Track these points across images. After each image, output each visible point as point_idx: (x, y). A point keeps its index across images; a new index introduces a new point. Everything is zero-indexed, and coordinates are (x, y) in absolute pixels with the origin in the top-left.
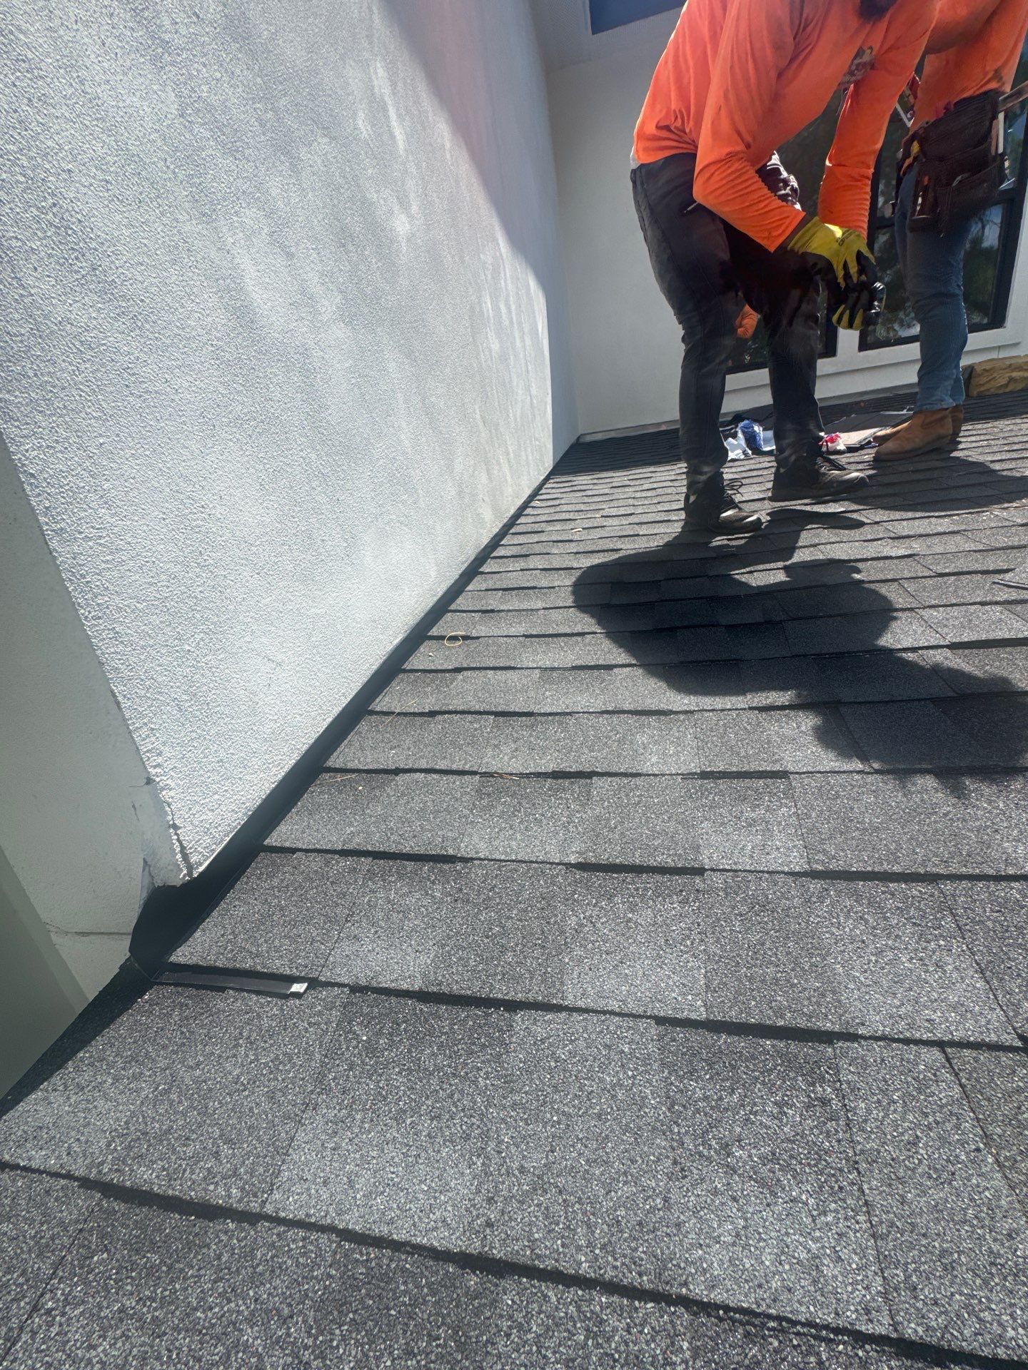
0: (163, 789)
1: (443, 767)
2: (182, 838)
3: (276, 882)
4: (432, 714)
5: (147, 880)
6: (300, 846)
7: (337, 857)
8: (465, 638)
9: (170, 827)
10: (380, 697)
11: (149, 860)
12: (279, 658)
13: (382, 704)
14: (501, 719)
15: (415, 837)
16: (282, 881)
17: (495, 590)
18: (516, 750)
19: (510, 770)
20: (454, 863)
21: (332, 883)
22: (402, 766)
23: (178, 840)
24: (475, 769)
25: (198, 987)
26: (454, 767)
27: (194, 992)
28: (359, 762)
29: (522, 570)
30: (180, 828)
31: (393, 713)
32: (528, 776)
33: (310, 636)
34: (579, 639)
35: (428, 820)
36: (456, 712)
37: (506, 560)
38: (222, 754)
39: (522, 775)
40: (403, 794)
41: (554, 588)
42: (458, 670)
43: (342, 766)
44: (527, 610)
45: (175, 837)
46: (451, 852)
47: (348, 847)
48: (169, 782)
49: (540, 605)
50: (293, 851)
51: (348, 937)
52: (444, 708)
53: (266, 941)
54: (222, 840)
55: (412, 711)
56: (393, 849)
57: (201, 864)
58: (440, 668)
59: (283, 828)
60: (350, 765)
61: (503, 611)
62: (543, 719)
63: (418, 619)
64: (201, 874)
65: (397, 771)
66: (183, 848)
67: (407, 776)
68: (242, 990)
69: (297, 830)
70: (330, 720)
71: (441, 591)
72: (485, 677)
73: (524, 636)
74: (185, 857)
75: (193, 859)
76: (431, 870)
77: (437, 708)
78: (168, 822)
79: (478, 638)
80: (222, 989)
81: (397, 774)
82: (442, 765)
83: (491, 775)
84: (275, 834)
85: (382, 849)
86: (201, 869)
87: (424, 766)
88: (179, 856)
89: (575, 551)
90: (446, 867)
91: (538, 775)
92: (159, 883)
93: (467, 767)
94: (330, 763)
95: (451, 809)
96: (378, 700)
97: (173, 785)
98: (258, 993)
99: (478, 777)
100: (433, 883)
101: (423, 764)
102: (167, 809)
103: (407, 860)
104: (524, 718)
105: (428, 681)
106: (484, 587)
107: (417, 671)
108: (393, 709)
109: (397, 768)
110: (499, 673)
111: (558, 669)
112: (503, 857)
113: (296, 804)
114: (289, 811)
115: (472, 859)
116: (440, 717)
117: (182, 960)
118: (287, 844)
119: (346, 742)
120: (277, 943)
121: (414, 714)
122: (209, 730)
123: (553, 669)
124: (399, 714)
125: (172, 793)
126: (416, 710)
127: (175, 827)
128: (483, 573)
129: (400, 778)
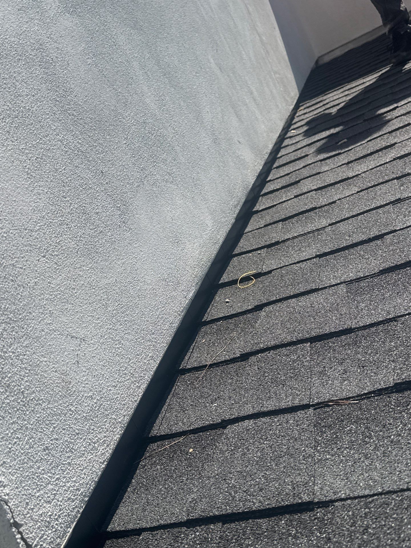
1: (270, 408)
2: (26, 536)
4: (245, 357)
6: (144, 525)
7: (184, 529)
8: (257, 276)
9: (11, 525)
10: (189, 354)
12: (82, 333)
13: (192, 360)
14: (318, 344)
15: (261, 490)
17: (274, 223)
18: (345, 372)
19: (344, 395)
20: (312, 510)
22: (227, 418)
23: (22, 538)
24: (305, 402)
26: (283, 405)
28: (184, 424)
29: (296, 197)
30: (21, 525)
31: (205, 366)
32: (367, 396)
33: (106, 306)
34: (379, 242)
35: (270, 469)
36: (268, 349)
37: (277, 193)
38: (47, 442)
39: (361, 397)
40: (236, 447)
41: (334, 202)
42: (259, 308)
43: (167, 431)
44: (313, 231)
45: (19, 536)
46: (306, 498)
47: (195, 515)
49: (324, 222)
50: (138, 532)
52: (256, 348)
54: (65, 533)
55: (223, 359)
56: (241, 508)
58: (240, 311)
59: (122, 510)
60: (175, 429)
61: (288, 239)
62: (365, 332)
63: (205, 269)
65: (224, 424)
67: (235, 427)
69: (137, 509)
70: (144, 386)
71: (221, 237)
72: (288, 307)
73: (317, 256)
76: (290, 523)
77: (248, 350)
78: (9, 520)
79: (270, 272)
81: (224, 427)
82: (270, 405)
83: (324, 405)
84: (116, 518)
85: (229, 511)
87: (251, 412)
89: (346, 161)
90: (306, 516)
91: (379, 392)
93: (297, 402)
94: (154, 432)
95: (292, 451)
96: (186, 358)
99: (311, 410)
100: (295, 537)
101: (249, 410)
102: (6, 507)
103: (260, 518)
104: (343, 337)
105: (232, 326)
106: (262, 223)
107: (218, 320)
108: (204, 363)
109: (223, 421)
110: (302, 298)
111: (365, 277)
112: (367, 492)
113: (130, 482)
114: (125, 491)
115: (332, 501)
116: (253, 359)
118: (131, 526)
119: (165, 407)
121: (226, 362)
123: (359, 280)
124: (211, 366)
125: (7, 490)
126: (227, 358)
127: (17, 525)
128: (257, 212)
129: (229, 430)
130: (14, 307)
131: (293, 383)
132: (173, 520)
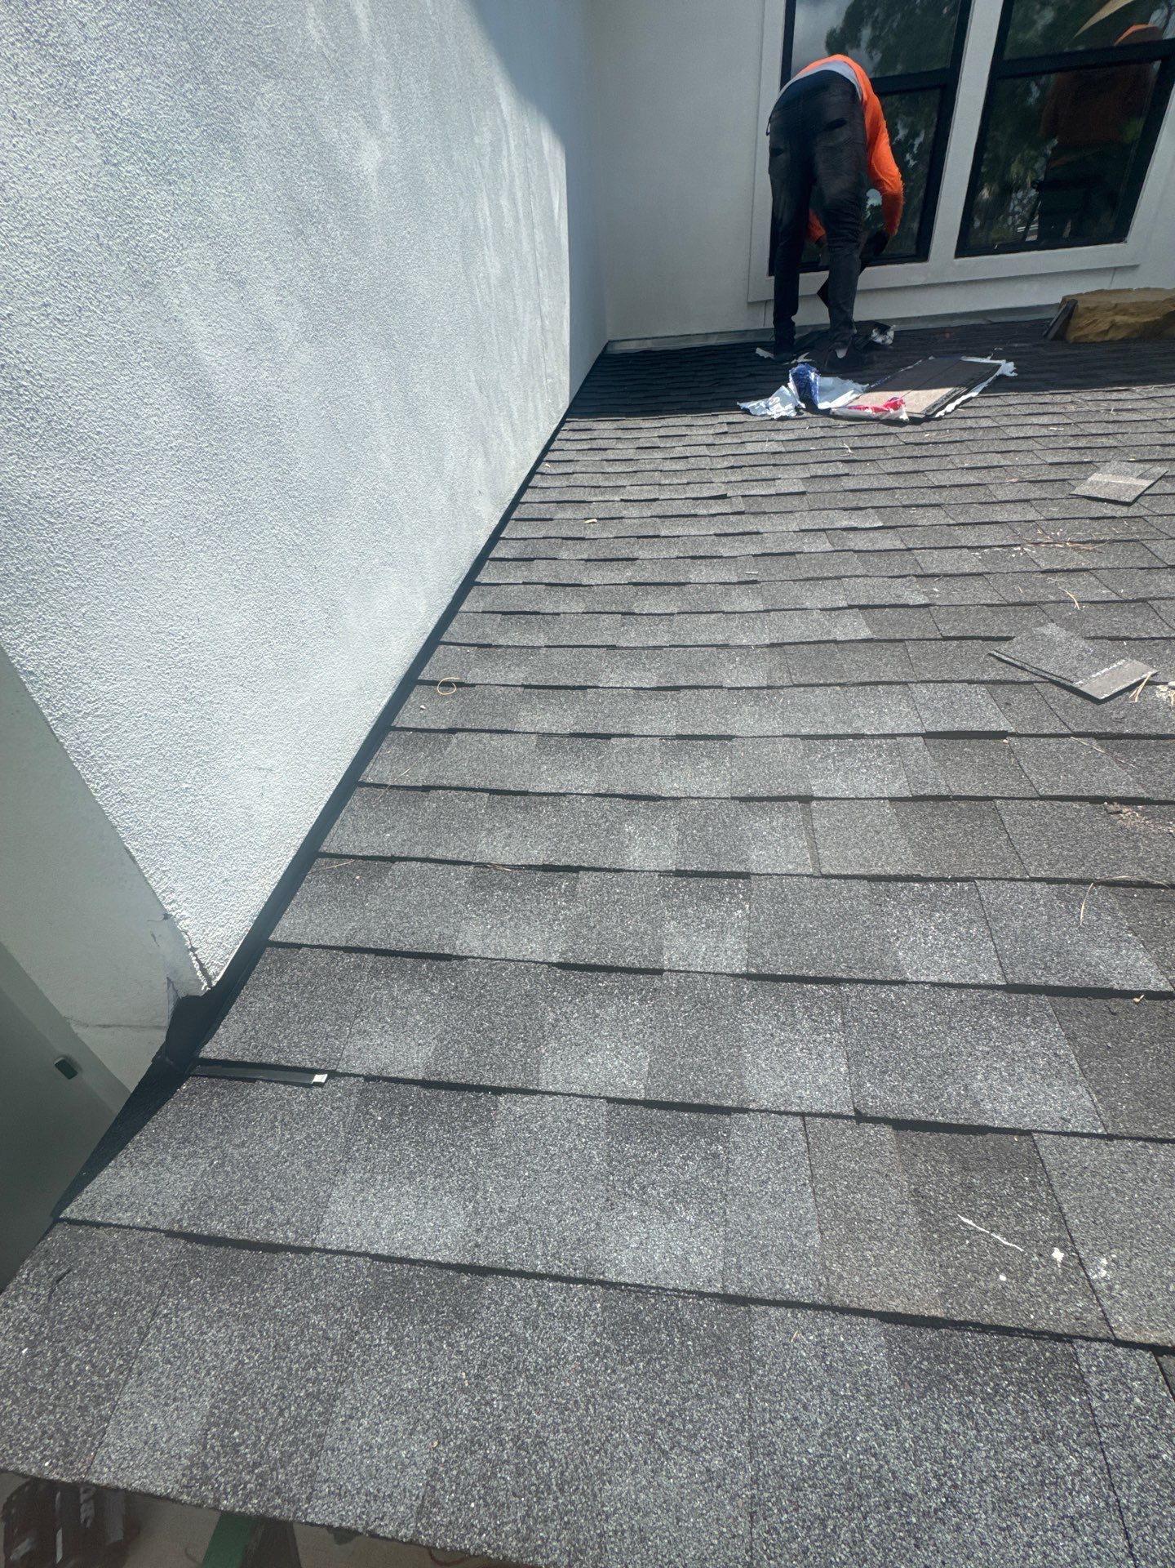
0: (179, 920)
1: (438, 856)
2: (199, 958)
3: (286, 979)
4: (426, 789)
5: (172, 995)
6: (305, 941)
7: (341, 953)
8: (460, 685)
9: (189, 950)
10: (371, 764)
11: (171, 978)
13: (370, 773)
14: (497, 798)
15: (413, 934)
16: (292, 977)
17: (493, 612)
18: (510, 835)
19: (501, 861)
20: (450, 960)
21: (339, 979)
22: (398, 854)
23: (197, 960)
24: (469, 859)
25: (230, 1079)
26: (449, 856)
27: (226, 1083)
28: (354, 847)
29: (524, 583)
30: (197, 949)
31: (386, 786)
32: (519, 867)
34: (580, 693)
35: (425, 915)
36: (451, 788)
37: (507, 564)
38: (226, 874)
39: (514, 867)
40: (400, 885)
41: (558, 614)
42: (452, 731)
43: (338, 851)
44: (528, 647)
45: (194, 958)
46: (447, 951)
47: (351, 944)
48: (184, 913)
49: (542, 640)
50: (300, 946)
51: (359, 1032)
52: (439, 783)
53: (285, 1037)
54: (233, 949)
55: (405, 783)
56: (394, 946)
57: (218, 974)
58: (433, 727)
59: (285, 922)
60: (345, 851)
61: (501, 646)
62: (537, 799)
63: (407, 667)
64: (219, 982)
65: (393, 859)
66: (201, 965)
67: (403, 865)
68: (271, 1081)
69: (300, 924)
70: (321, 807)
71: (431, 626)
72: (480, 741)
73: (522, 686)
74: (204, 971)
75: (211, 972)
76: (429, 969)
77: (431, 783)
78: (187, 947)
79: (473, 685)
80: (254, 1080)
81: (393, 862)
82: (439, 853)
83: (484, 865)
84: (278, 929)
85: (383, 946)
86: (218, 978)
87: (421, 855)
88: (199, 973)
89: (585, 556)
90: (443, 964)
91: (530, 867)
92: (182, 995)
93: (461, 858)
94: (324, 849)
95: (447, 903)
96: (368, 768)
97: (187, 915)
98: (285, 1083)
99: (472, 868)
100: (432, 980)
101: (418, 852)
102: (185, 936)
103: (407, 958)
104: (519, 798)
105: (420, 743)
106: (481, 606)
107: (409, 729)
108: (384, 781)
109: (393, 856)
110: (495, 737)
111: (557, 735)
112: (493, 956)
113: (295, 895)
114: (289, 904)
115: (466, 957)
116: (433, 793)
117: (212, 1056)
118: (292, 940)
119: (338, 822)
120: (296, 1040)
121: (407, 788)
123: (550, 735)
124: (392, 787)
126: (409, 783)
127: (193, 949)
128: (479, 584)
129: (396, 866)
130: (207, 748)
131: (463, 834)
132: (332, 943)
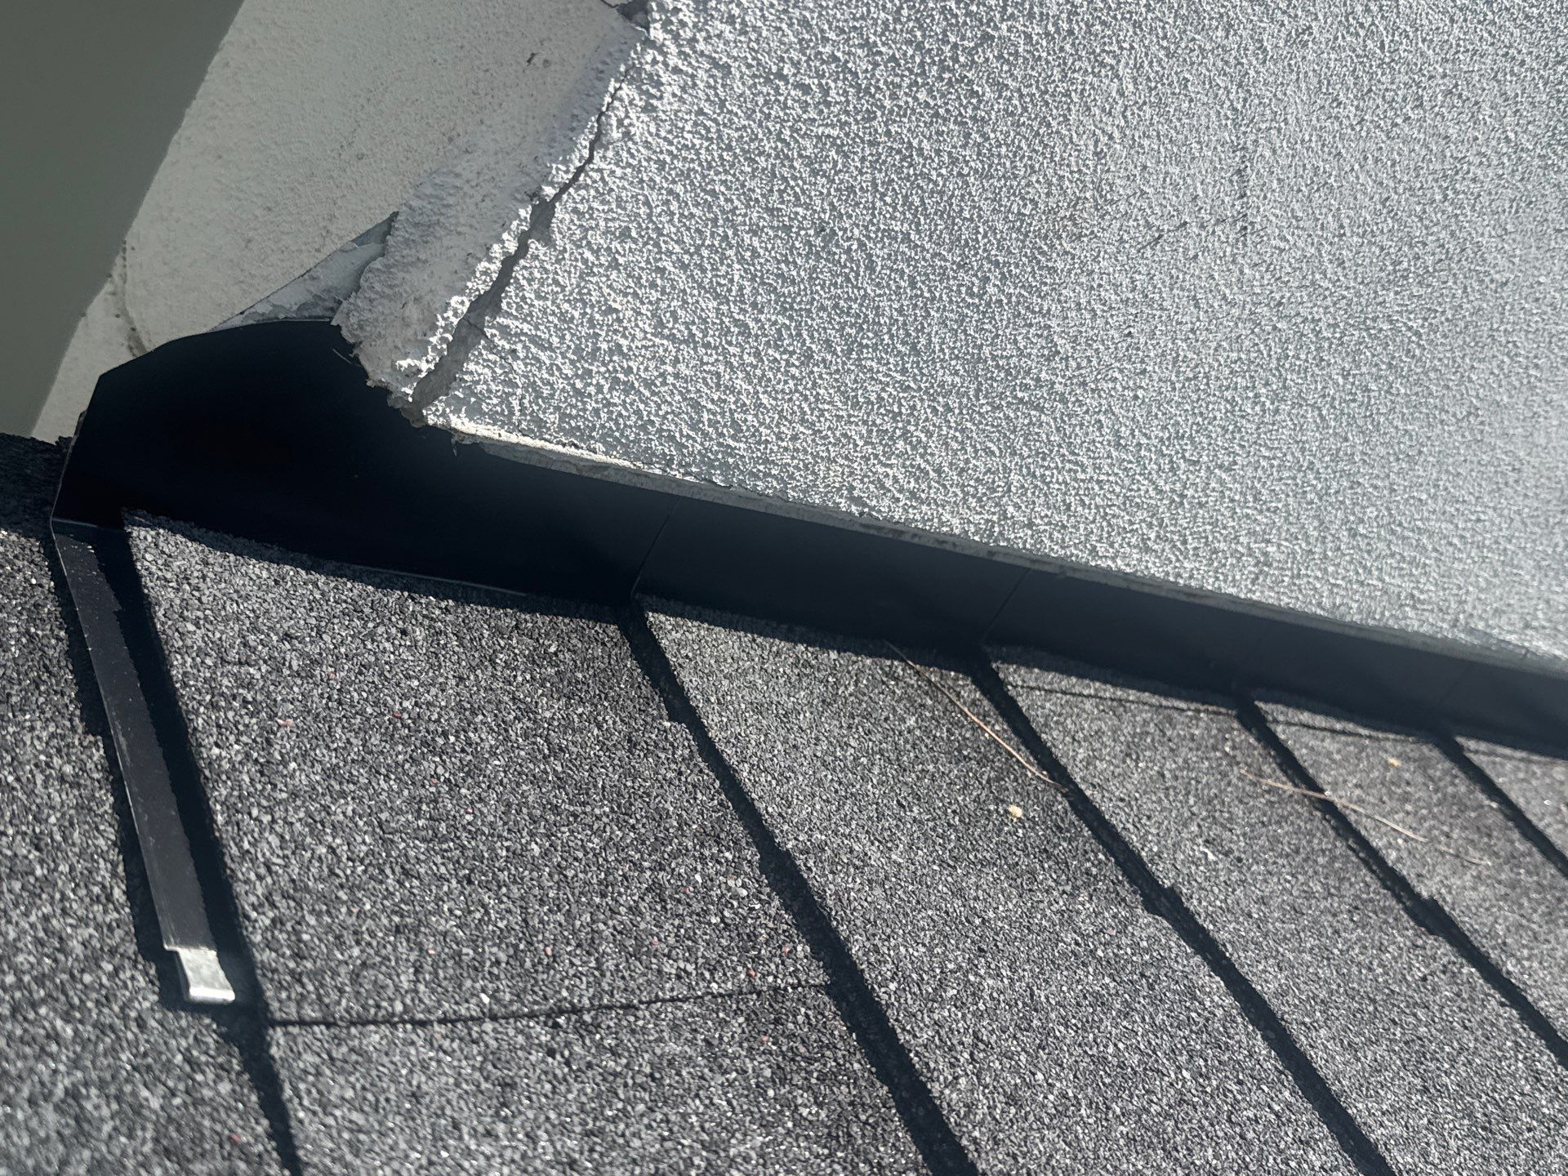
2: (519, 273)
3: (549, 709)
4: (1431, 917)
6: (712, 721)
9: (534, 197)
10: (1320, 721)
11: (401, 232)
12: (1266, 211)
13: (1308, 738)
16: (567, 726)
21: (655, 888)
22: (1193, 906)
23: (509, 262)
25: (77, 654)
27: (56, 650)
28: (1089, 762)
30: (549, 242)
31: (1315, 788)
33: (1397, 279)
40: (1112, 967)
43: (1037, 718)
45: (512, 247)
47: (814, 874)
50: (682, 709)
53: (330, 773)
54: (583, 436)
55: (1376, 843)
57: (475, 412)
60: (1056, 740)
65: (1164, 902)
66: (488, 303)
68: (117, 789)
69: (753, 686)
70: (1153, 568)
74: (469, 332)
75: (477, 369)
78: (546, 178)
80: (95, 722)
85: (882, 994)
86: (462, 424)
87: (1262, 987)
88: (460, 304)
92: (347, 323)
94: (1015, 677)
96: (1305, 717)
98: (128, 844)
102: (584, 141)
105: (1500, 845)
108: (1323, 778)
116: (1443, 951)
118: (689, 680)
120: (342, 810)
121: (1372, 858)
122: (903, 111)
124: (1328, 808)
125: (640, 126)
126: (1391, 857)
131: (1456, 1127)
132: (768, 809)
